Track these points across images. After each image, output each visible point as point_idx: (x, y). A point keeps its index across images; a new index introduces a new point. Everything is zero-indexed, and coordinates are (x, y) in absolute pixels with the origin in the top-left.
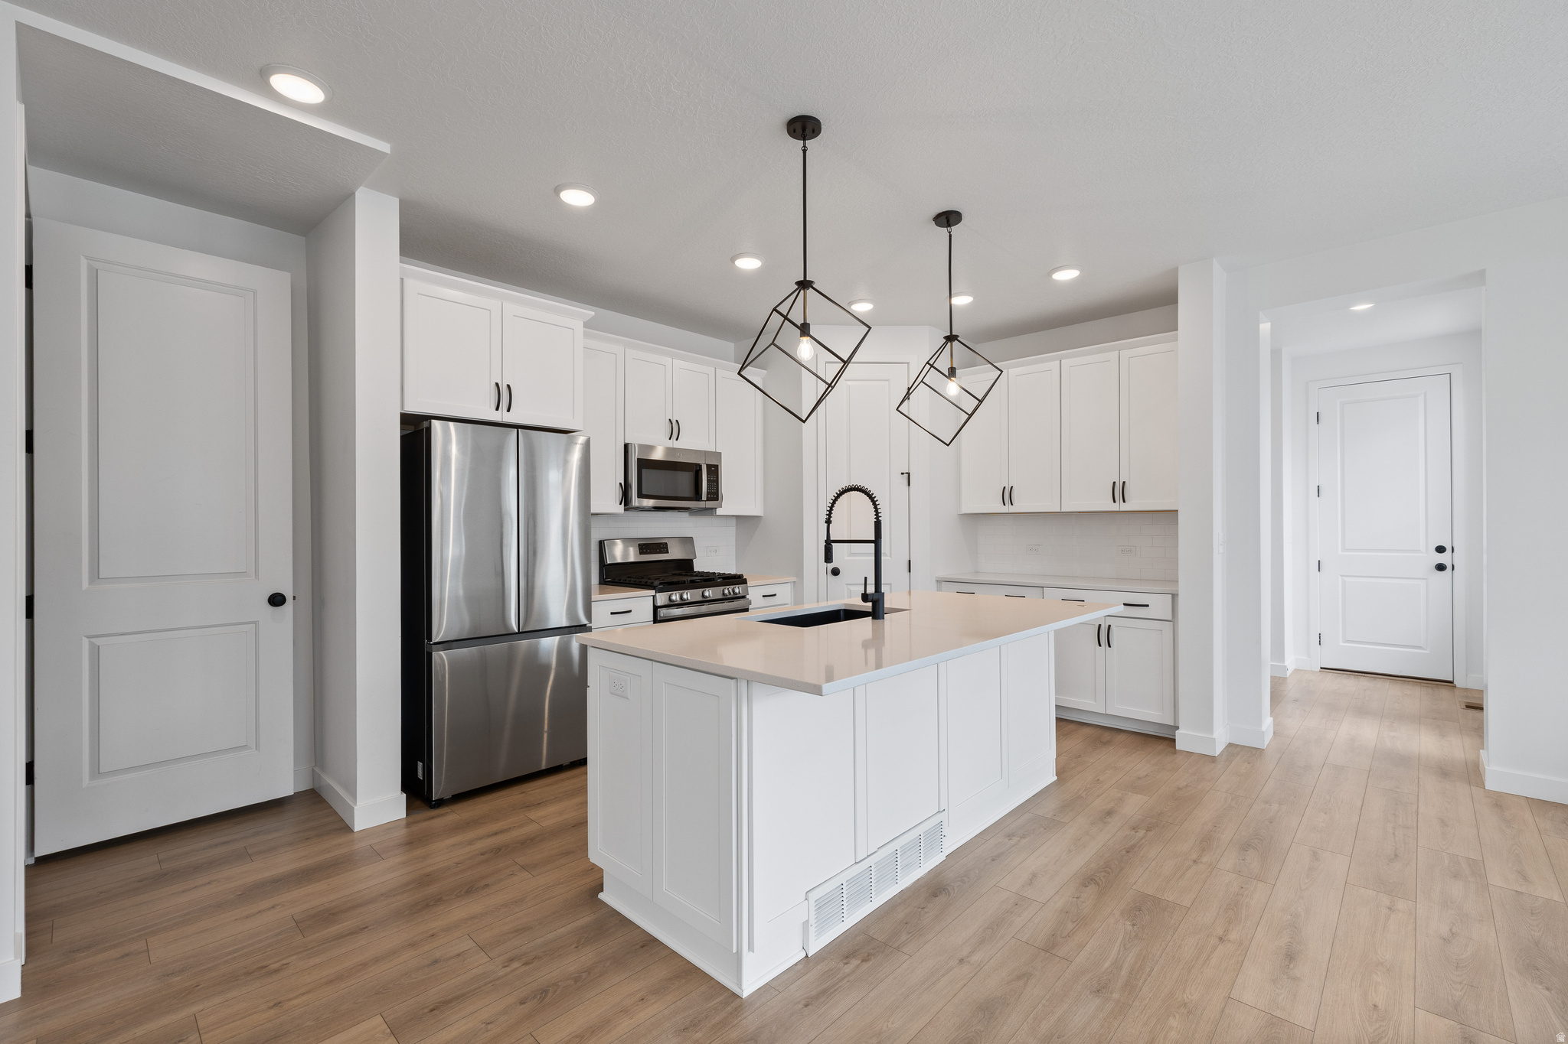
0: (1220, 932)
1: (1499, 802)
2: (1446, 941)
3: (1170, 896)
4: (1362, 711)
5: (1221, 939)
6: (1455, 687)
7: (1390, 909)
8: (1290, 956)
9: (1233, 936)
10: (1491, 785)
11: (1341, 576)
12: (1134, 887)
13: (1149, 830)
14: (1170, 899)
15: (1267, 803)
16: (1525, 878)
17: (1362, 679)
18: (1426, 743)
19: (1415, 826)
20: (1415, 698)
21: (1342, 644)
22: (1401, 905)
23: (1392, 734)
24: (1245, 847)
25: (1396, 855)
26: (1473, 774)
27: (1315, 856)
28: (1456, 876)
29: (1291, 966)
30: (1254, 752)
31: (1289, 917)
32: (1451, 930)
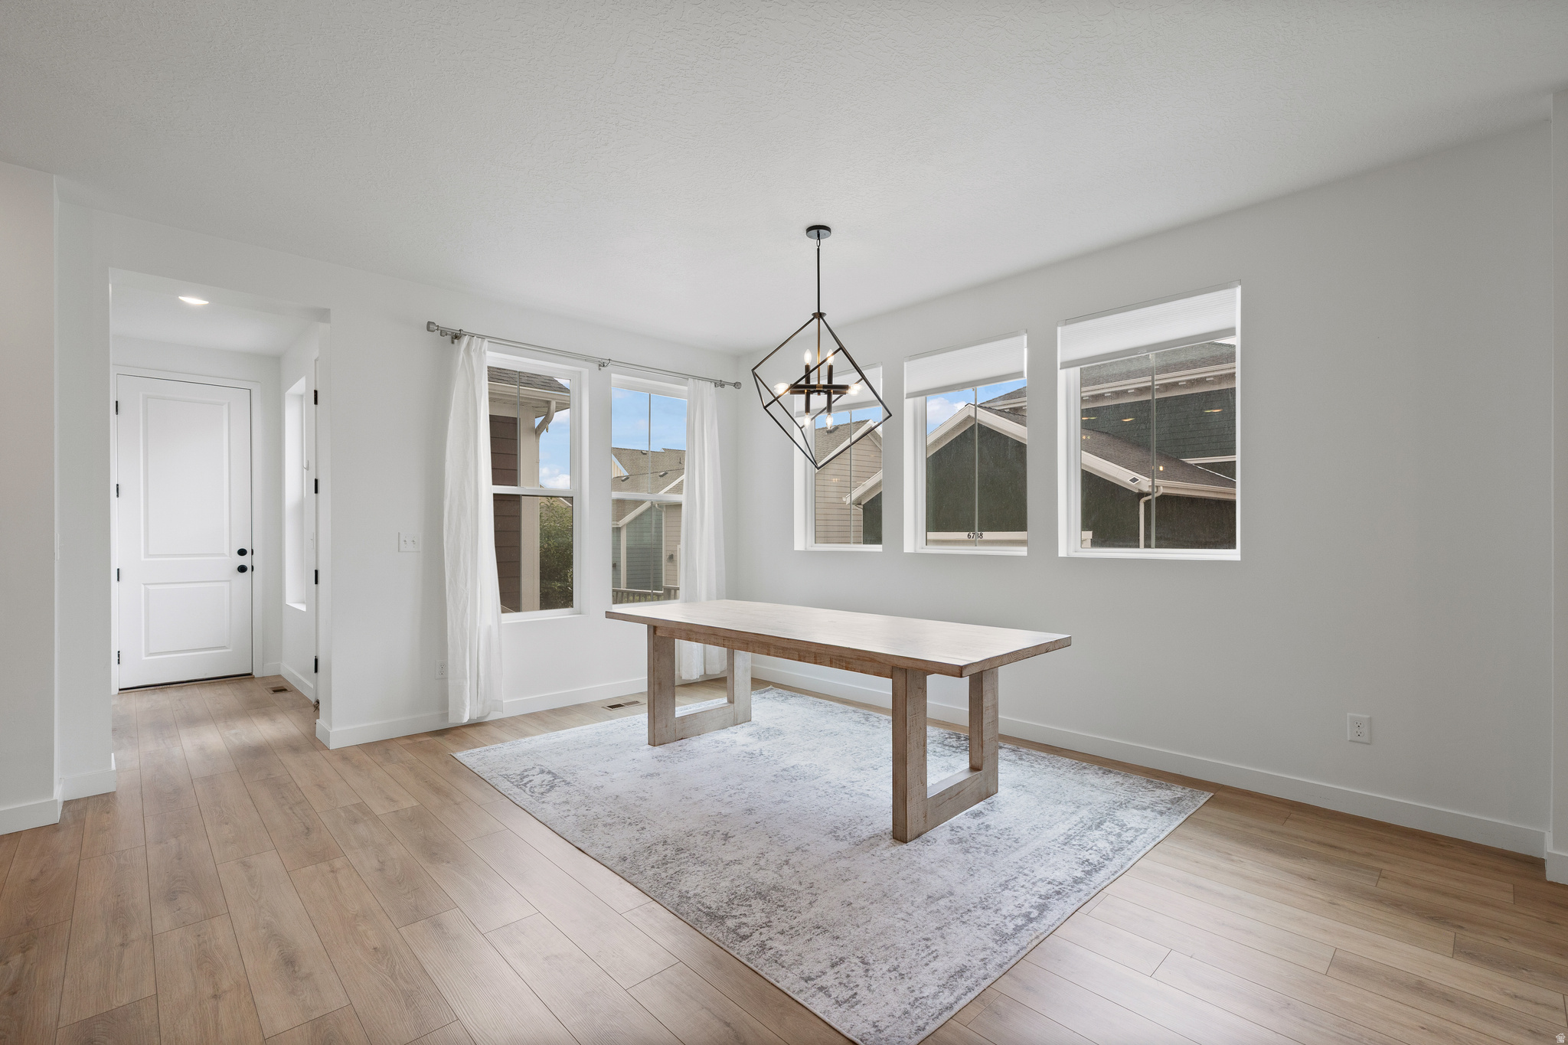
0: (209, 991)
1: (344, 754)
2: (381, 870)
3: (123, 999)
4: (192, 721)
5: (215, 997)
6: (254, 677)
7: (332, 871)
8: (290, 962)
9: (225, 985)
10: (332, 746)
11: (144, 584)
12: (61, 1024)
13: (25, 950)
14: (125, 1002)
15: (161, 842)
16: (392, 800)
17: (169, 691)
18: (264, 730)
19: (304, 799)
20: (227, 696)
21: (144, 658)
22: (338, 863)
23: (233, 731)
24: (171, 897)
25: (308, 829)
26: (313, 742)
27: (246, 866)
28: (356, 822)
29: (297, 968)
30: (105, 799)
31: (264, 931)
32: (379, 861)
